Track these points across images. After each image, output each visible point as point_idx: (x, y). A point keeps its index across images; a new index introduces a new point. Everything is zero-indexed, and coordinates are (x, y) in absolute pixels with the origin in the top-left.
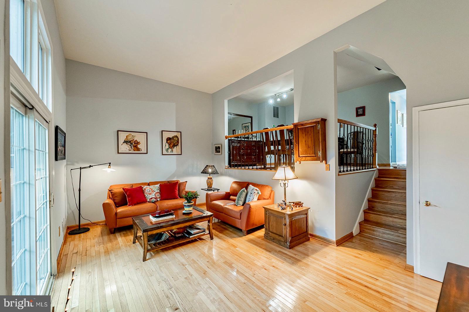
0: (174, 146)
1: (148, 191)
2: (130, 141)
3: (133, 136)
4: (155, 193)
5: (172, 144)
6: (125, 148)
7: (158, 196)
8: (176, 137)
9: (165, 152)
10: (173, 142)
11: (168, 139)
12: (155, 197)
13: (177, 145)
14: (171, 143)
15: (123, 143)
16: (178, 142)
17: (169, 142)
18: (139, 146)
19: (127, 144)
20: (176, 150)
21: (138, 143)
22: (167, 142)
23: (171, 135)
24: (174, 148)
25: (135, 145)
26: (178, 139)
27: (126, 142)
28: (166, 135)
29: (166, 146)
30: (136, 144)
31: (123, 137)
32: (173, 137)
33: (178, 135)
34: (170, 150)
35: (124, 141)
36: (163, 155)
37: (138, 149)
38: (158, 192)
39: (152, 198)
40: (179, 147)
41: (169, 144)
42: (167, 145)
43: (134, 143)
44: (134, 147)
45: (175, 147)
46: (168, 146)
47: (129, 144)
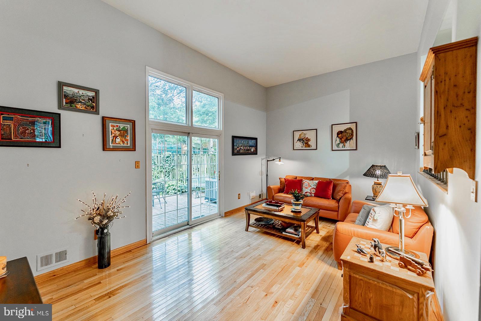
0: (347, 140)
1: (306, 185)
2: (302, 139)
3: (304, 134)
4: (310, 188)
5: (345, 138)
6: (299, 145)
7: (313, 191)
8: (350, 129)
9: (335, 148)
10: (345, 136)
11: (340, 133)
12: (310, 192)
13: (351, 139)
14: (342, 137)
15: (298, 141)
16: (352, 135)
17: (340, 136)
18: (309, 143)
19: (300, 142)
20: (349, 145)
21: (308, 140)
22: (337, 136)
23: (343, 128)
24: (346, 142)
25: (305, 142)
26: (352, 131)
27: (299, 140)
28: (337, 129)
29: (336, 141)
30: (307, 141)
31: (297, 135)
32: (345, 131)
33: (353, 126)
34: (341, 145)
35: (298, 139)
36: (332, 150)
37: (309, 146)
38: (314, 188)
39: (307, 192)
40: (353, 141)
41: (341, 139)
42: (338, 139)
43: (305, 140)
44: (306, 143)
45: (348, 142)
46: (339, 141)
47: (302, 141)
